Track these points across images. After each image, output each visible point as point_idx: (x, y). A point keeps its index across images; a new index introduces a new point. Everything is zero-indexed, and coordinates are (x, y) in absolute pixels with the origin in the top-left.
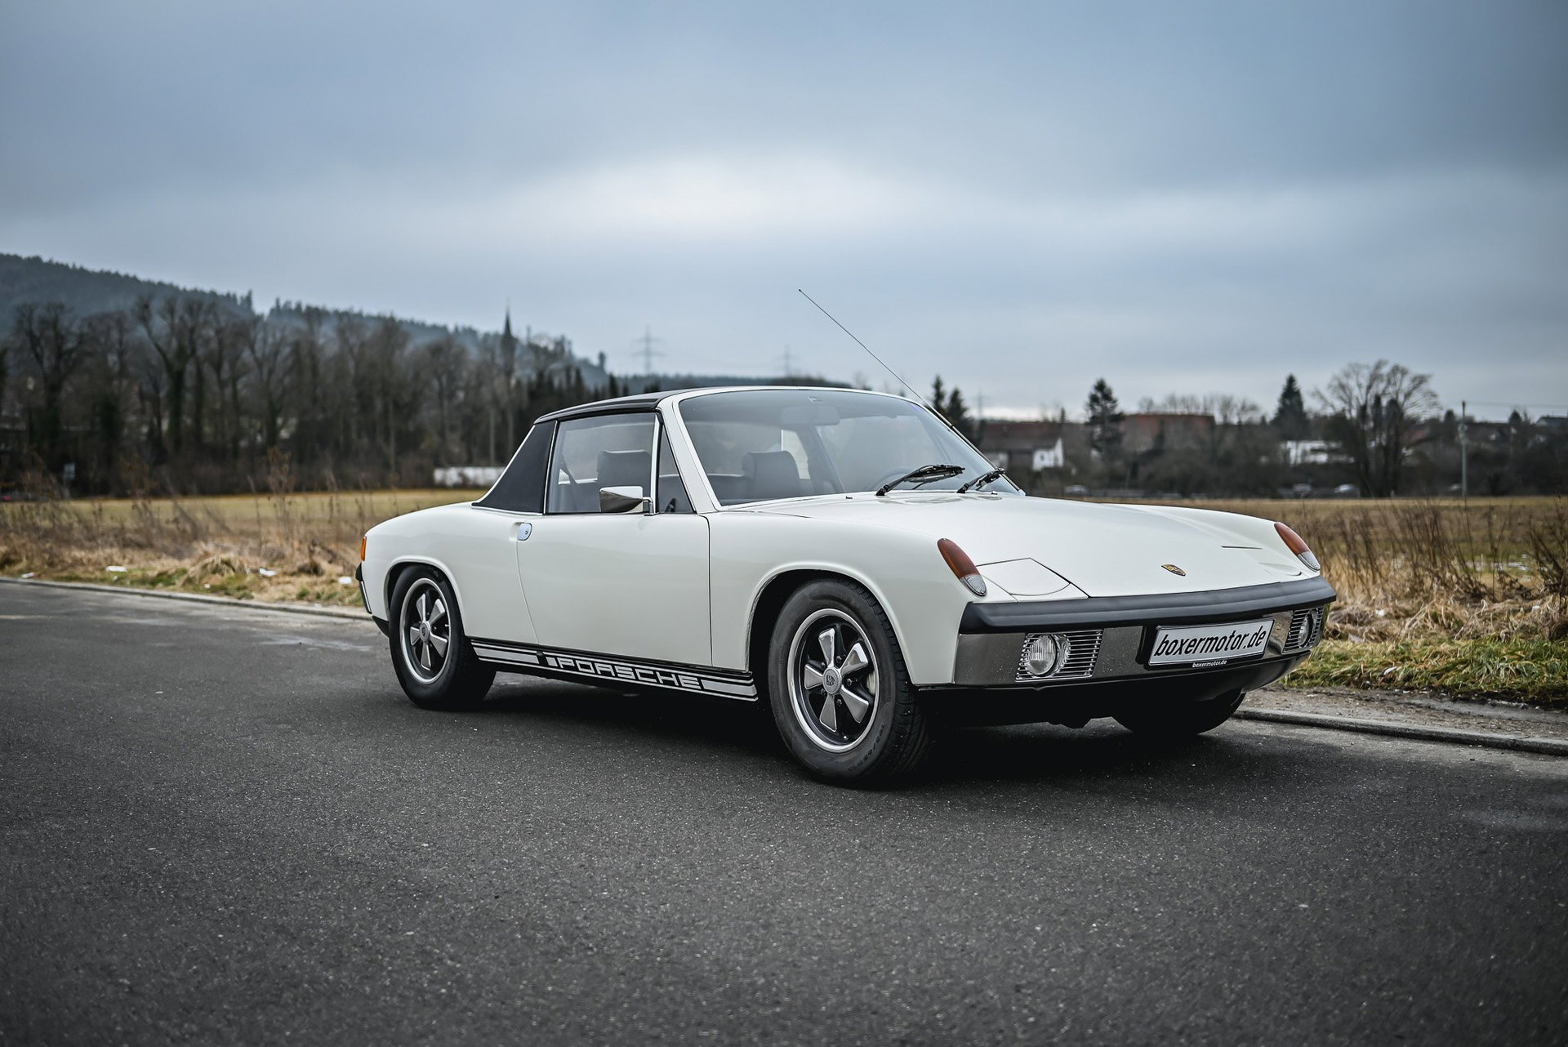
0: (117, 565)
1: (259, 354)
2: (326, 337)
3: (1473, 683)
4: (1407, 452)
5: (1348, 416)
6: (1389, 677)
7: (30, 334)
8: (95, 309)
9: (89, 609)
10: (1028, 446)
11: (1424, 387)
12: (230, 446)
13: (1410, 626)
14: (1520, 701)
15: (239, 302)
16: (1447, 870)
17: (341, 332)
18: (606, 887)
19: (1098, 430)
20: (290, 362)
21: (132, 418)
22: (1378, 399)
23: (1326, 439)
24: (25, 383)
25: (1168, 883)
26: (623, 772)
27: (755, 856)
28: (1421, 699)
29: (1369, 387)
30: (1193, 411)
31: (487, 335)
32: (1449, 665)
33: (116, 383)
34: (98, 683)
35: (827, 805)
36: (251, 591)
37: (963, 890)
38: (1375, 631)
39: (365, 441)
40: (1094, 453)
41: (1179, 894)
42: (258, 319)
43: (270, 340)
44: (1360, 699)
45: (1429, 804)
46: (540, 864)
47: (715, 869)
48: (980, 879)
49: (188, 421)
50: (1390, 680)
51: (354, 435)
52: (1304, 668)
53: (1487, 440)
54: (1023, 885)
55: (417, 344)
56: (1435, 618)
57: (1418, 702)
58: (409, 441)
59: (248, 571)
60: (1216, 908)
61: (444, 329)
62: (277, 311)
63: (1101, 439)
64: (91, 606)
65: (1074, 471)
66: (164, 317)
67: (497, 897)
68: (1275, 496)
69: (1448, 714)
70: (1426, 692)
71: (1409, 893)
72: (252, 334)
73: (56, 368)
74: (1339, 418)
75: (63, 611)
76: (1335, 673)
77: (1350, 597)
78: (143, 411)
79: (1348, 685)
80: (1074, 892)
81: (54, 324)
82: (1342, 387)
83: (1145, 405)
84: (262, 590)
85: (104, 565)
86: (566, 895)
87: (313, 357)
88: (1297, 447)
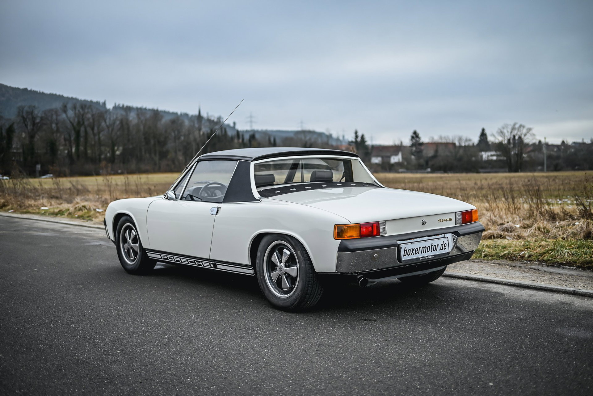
0: (45, 206)
1: (108, 124)
2: (132, 117)
3: (555, 259)
4: (524, 155)
5: (504, 143)
6: (522, 256)
7: (23, 117)
8: (48, 107)
9: (25, 228)
10: (388, 154)
11: (531, 132)
12: (98, 157)
13: (530, 232)
14: (574, 267)
15: (101, 104)
16: (552, 362)
17: (138, 115)
18: (189, 376)
19: (414, 149)
20: (119, 127)
21: (61, 148)
22: (514, 136)
23: (496, 151)
24: (22, 135)
25: (433, 371)
26: (212, 309)
27: (257, 357)
28: (535, 265)
29: (511, 132)
30: (448, 141)
31: (192, 116)
32: (545, 251)
33: (55, 135)
34: (13, 265)
35: (292, 327)
36: (92, 218)
37: (344, 376)
38: (516, 235)
39: (148, 155)
40: (413, 157)
41: (437, 378)
42: (107, 111)
43: (112, 119)
44: (511, 266)
45: (542, 324)
46: (165, 362)
47: (239, 364)
48: (352, 369)
49: (82, 148)
50: (523, 257)
51: (143, 153)
52: (489, 252)
53: (553, 151)
54: (370, 373)
55: (165, 120)
56: (539, 229)
57: (533, 267)
58: (163, 155)
59: (92, 210)
60: (453, 386)
61: (177, 114)
62: (115, 108)
63: (415, 152)
64: (26, 227)
65: (405, 163)
66: (72, 110)
67: (141, 383)
68: (478, 172)
69: (546, 273)
70: (537, 262)
71: (536, 375)
72: (105, 116)
73: (33, 129)
74: (501, 144)
75: (14, 229)
76: (502, 254)
77: (506, 219)
78: (65, 145)
79: (506, 259)
80: (392, 376)
81: (32, 113)
82: (502, 132)
83: (431, 139)
84: (96, 217)
85: (40, 207)
86: (171, 381)
87: (127, 124)
88: (485, 154)
